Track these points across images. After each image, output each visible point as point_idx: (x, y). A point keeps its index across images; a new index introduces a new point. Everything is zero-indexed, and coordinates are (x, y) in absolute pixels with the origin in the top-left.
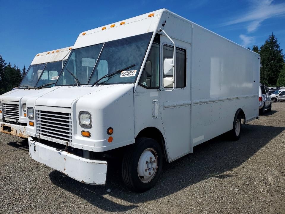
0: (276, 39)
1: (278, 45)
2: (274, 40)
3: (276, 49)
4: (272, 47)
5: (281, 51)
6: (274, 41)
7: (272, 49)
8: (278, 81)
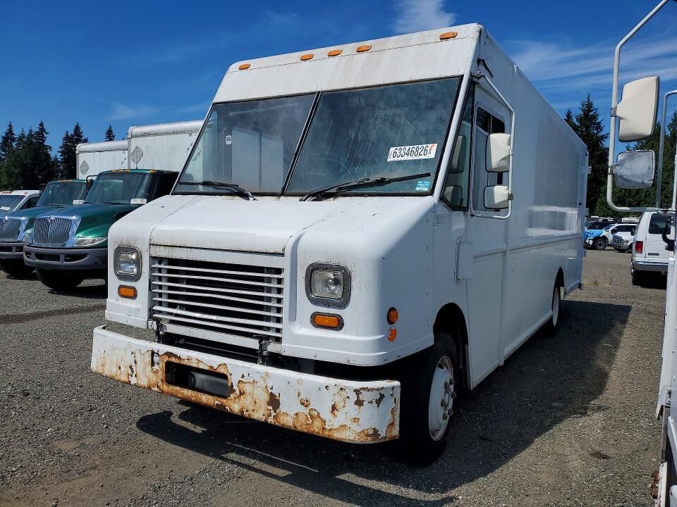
0: (597, 109)
1: (599, 123)
2: (591, 111)
3: (595, 132)
4: (587, 127)
5: (606, 138)
6: (591, 114)
7: (587, 131)
8: (598, 204)
